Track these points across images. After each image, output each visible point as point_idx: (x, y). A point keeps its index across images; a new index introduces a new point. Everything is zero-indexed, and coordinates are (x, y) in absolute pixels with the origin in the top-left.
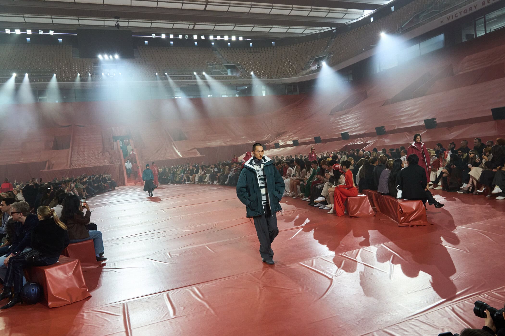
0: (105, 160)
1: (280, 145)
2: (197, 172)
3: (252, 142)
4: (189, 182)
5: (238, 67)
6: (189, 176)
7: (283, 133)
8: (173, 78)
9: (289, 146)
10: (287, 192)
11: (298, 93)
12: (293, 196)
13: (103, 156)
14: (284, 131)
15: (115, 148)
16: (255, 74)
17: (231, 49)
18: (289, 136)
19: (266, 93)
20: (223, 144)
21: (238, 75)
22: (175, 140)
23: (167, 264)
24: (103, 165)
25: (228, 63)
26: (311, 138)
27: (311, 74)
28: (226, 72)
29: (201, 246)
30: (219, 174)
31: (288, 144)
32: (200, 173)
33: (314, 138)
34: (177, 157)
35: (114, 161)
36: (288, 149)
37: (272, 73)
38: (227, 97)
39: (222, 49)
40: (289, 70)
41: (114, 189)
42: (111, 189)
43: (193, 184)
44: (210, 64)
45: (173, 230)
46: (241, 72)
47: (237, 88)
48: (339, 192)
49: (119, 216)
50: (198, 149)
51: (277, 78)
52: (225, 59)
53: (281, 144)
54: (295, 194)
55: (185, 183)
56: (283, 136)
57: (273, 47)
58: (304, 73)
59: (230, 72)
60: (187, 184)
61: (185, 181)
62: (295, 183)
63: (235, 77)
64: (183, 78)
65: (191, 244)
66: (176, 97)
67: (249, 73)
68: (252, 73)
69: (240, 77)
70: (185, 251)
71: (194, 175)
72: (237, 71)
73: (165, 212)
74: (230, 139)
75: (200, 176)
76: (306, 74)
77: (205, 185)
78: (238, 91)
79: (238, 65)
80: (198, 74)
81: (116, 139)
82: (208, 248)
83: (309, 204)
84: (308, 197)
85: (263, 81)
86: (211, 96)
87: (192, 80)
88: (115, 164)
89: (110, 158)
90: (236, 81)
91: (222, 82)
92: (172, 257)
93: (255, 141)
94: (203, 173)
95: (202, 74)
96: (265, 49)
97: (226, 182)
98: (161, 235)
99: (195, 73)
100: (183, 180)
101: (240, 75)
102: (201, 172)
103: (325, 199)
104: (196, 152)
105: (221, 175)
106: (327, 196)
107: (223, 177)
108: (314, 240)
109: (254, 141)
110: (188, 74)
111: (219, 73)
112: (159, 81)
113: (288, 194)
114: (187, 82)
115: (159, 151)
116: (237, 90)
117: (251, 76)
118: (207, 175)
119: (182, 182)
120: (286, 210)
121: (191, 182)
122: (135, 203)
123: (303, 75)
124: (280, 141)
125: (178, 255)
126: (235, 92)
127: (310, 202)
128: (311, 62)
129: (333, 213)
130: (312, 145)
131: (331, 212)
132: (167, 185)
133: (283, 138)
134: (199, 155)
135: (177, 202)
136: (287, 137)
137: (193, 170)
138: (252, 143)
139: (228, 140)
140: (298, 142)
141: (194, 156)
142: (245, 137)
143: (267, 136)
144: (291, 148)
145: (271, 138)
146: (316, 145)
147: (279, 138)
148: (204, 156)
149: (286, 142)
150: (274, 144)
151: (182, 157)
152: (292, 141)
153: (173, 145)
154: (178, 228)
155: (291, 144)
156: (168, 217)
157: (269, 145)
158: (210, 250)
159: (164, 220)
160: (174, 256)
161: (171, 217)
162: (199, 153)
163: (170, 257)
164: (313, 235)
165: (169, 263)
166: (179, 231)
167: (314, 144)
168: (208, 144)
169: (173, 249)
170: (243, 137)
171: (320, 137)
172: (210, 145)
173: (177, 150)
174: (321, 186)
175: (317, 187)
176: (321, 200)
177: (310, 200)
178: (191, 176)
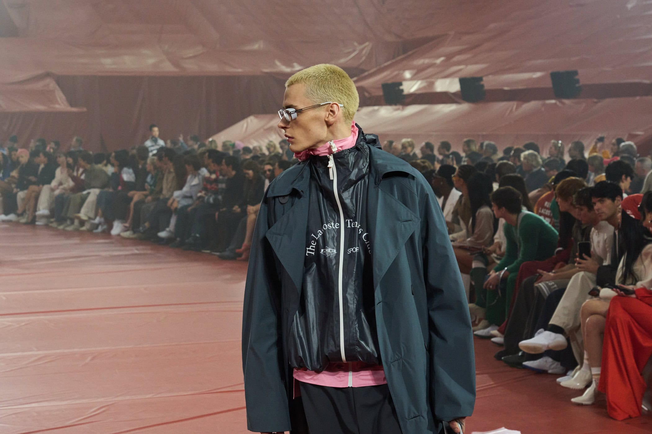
2: (47, 177)
3: (288, 70)
4: (12, 217)
6: (15, 190)
7: (426, 41)
9: (445, 98)
18: (449, 57)
20: (168, 68)
26: (538, 74)
30: (137, 196)
31: (439, 90)
33: (552, 74)
43: (26, 224)
48: (628, 318)
50: (61, 81)
53: (410, 87)
56: (421, 56)
71: (33, 188)
74: (199, 49)
75: (57, 192)
83: (498, 357)
84: (498, 326)
93: (300, 64)
94: (72, 182)
97: (163, 230)
102: (63, 180)
103: (568, 340)
104: (53, 92)
105: (147, 199)
106: (577, 328)
109: (298, 67)
118: (89, 193)
121: (19, 215)
124: (408, 74)
130: (540, 103)
131: (586, 397)
133: (420, 62)
134: (62, 105)
136: (439, 61)
139: (190, 53)
140: (483, 86)
141: (41, 108)
142: (262, 46)
143: (354, 51)
144: (451, 111)
145: (370, 56)
146: (555, 104)
147: (403, 60)
148: (85, 109)
149: (432, 84)
150: (380, 86)
152: (458, 79)
155: (454, 94)
157: (363, 89)
162: (64, 97)
167: (548, 102)
168: (103, 61)
170: (254, 47)
171: (576, 72)
172: (110, 66)
174: (555, 286)
175: (537, 288)
176: (550, 346)
177: (505, 338)
178: (22, 190)
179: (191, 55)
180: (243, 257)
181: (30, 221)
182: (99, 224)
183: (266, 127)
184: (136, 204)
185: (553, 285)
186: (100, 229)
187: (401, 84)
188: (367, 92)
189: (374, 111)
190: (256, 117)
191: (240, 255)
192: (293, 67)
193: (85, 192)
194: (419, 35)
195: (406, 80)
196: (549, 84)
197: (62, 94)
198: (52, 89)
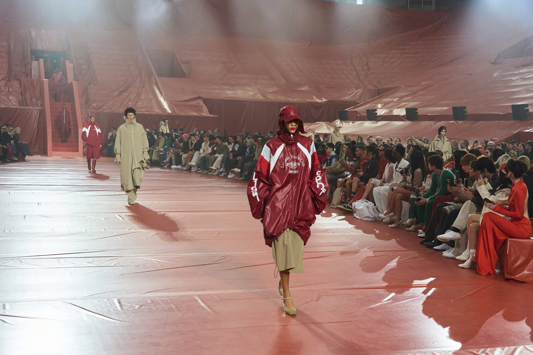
0: (11, 98)
2: (198, 147)
3: (320, 101)
4: (179, 167)
6: (181, 153)
7: (389, 89)
9: (398, 118)
10: (379, 212)
11: (433, 7)
12: (391, 223)
13: (7, 88)
14: (391, 86)
15: (33, 72)
18: (401, 98)
20: (259, 97)
22: (160, 75)
23: (110, 322)
24: (5, 106)
26: (446, 108)
29: (186, 296)
31: (395, 114)
32: (204, 151)
33: (455, 109)
34: (160, 112)
35: (28, 101)
36: (393, 125)
41: (22, 159)
42: (16, 159)
43: (186, 170)
45: (133, 255)
48: (492, 224)
49: (25, 214)
50: (206, 101)
53: (381, 112)
54: (395, 217)
55: (169, 167)
56: (387, 96)
60: (175, 169)
61: (170, 163)
62: (400, 194)
65: (167, 289)
70: (152, 301)
73: (121, 219)
74: (275, 89)
75: (202, 155)
77: (212, 176)
81: (36, 55)
82: (199, 301)
83: (422, 243)
88: (30, 108)
89: (21, 93)
92: (125, 308)
94: (210, 150)
98: (108, 263)
100: (168, 159)
102: (206, 149)
103: (461, 235)
104: (202, 106)
109: (324, 100)
113: (382, 215)
115: (126, 94)
119: (165, 163)
121: (183, 166)
122: (63, 192)
124: (379, 106)
125: (137, 307)
127: (424, 239)
129: (469, 268)
130: (446, 122)
131: (466, 264)
133: (386, 100)
134: (205, 113)
136: (395, 100)
138: (319, 103)
139: (271, 90)
140: (417, 113)
141: (196, 114)
142: (307, 88)
143: (353, 93)
144: (401, 125)
145: (361, 96)
146: (454, 123)
147: (377, 98)
148: (217, 116)
149: (392, 111)
150: (365, 111)
151: (170, 112)
152: (405, 109)
153: (155, 86)
154: (144, 254)
155: (402, 116)
156: (127, 228)
157: (356, 112)
158: (203, 304)
159: (118, 234)
160: (128, 307)
161: (134, 230)
162: (207, 110)
163: (119, 308)
164: (422, 305)
165: (115, 319)
166: (145, 259)
167: (450, 122)
168: (227, 92)
169: (127, 293)
170: (303, 89)
171: (465, 108)
172: (231, 95)
173: (161, 96)
174: (454, 208)
175: (444, 209)
176: (453, 239)
177: (426, 234)
178: (185, 153)
179: (271, 91)
181: (188, 169)
182: (222, 172)
185: (453, 208)
186: (223, 175)
187: (376, 110)
188: (359, 114)
189: (362, 123)
192: (322, 100)
193: (216, 155)
194: (386, 87)
195: (378, 109)
196: (451, 113)
197: (206, 108)
198: (201, 105)
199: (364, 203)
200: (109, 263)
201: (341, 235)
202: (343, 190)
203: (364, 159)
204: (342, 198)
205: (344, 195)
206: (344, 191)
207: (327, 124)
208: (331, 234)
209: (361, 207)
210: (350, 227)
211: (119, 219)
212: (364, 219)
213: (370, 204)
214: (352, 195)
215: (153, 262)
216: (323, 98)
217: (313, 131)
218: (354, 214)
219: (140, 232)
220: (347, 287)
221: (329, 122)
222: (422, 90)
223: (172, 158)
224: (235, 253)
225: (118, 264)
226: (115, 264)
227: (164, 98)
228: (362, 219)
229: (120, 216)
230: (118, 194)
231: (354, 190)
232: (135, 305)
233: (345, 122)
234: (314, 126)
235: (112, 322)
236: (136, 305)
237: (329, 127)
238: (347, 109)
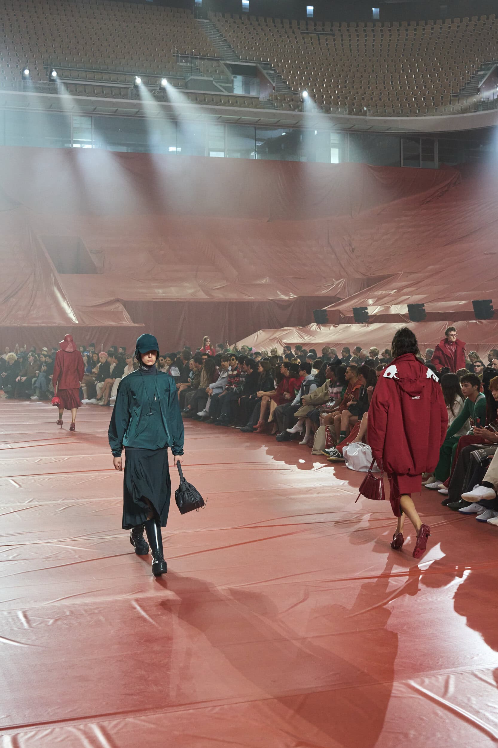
1: (370, 314)
3: (287, 298)
4: (93, 401)
5: (265, 72)
6: (96, 382)
7: (383, 278)
8: (73, 89)
9: (397, 318)
11: (436, 164)
14: (386, 273)
16: (313, 96)
17: (249, 19)
18: (400, 289)
19: (342, 157)
20: (202, 296)
21: (263, 95)
22: (61, 271)
23: (15, 646)
25: (238, 58)
26: (463, 302)
27: (478, 113)
28: (231, 85)
29: (118, 601)
30: (182, 387)
31: (393, 312)
34: (62, 323)
36: (392, 328)
37: (363, 99)
38: (225, 158)
39: (223, 16)
40: (414, 94)
44: (185, 57)
45: (38, 541)
46: (274, 88)
47: (257, 131)
50: (126, 304)
51: (377, 116)
52: (230, 46)
53: (373, 310)
56: (380, 288)
57: (374, 21)
58: (458, 106)
59: (240, 84)
60: (87, 404)
63: (253, 102)
64: (102, 92)
66: (75, 146)
67: (296, 93)
68: (305, 94)
69: (270, 104)
70: (72, 612)
71: (109, 380)
72: (263, 82)
73: (17, 485)
74: (224, 284)
76: (464, 111)
78: (259, 144)
79: (267, 66)
80: (146, 83)
82: (138, 608)
83: (444, 504)
84: (443, 481)
85: (337, 120)
86: (179, 149)
87: (127, 99)
90: (256, 114)
91: (215, 111)
92: (34, 625)
93: (295, 294)
95: (160, 84)
96: (349, 26)
99: (138, 81)
101: (271, 95)
103: (496, 492)
104: (122, 312)
105: (189, 389)
107: (193, 393)
108: (456, 614)
109: (293, 296)
110: (116, 81)
111: (209, 85)
112: (32, 94)
114: (114, 104)
115: (14, 300)
116: (256, 140)
117: (302, 101)
120: (378, 516)
121: (98, 400)
123: (455, 114)
124: (371, 302)
125: (51, 621)
126: (251, 143)
127: (448, 498)
128: (483, 76)
130: (466, 322)
132: (28, 403)
133: (379, 293)
134: (127, 322)
135: (53, 458)
136: (392, 292)
137: (107, 365)
138: (286, 301)
139: (218, 285)
140: (424, 310)
141: (113, 324)
142: (268, 281)
143: (333, 284)
145: (343, 289)
146: (476, 322)
147: (367, 291)
148: (144, 325)
149: (389, 308)
150: (352, 309)
151: (77, 322)
152: (406, 305)
153: (54, 287)
154: (53, 538)
155: (404, 315)
156: (27, 500)
157: (339, 311)
158: (143, 613)
159: (14, 509)
160: (38, 623)
161: (36, 503)
162: (129, 317)
163: (26, 625)
164: (453, 598)
165: (22, 642)
166: (56, 546)
167: (470, 321)
168: (156, 290)
169: (36, 601)
170: (262, 282)
171: (490, 301)
172: (161, 295)
173: (64, 301)
174: (485, 453)
175: (472, 454)
176: (484, 496)
177: (449, 490)
178: (100, 382)
179: (218, 287)
180: (258, 430)
181: (105, 404)
183: (270, 339)
184: (181, 392)
185: (483, 452)
187: (367, 309)
188: (343, 314)
189: (347, 327)
190: (263, 331)
191: (256, 429)
192: (290, 296)
194: (378, 274)
195: (369, 305)
196: (471, 309)
197: (128, 314)
198: (120, 310)
199: (359, 447)
200: (5, 556)
201: (330, 497)
202: (328, 428)
203: (355, 385)
204: (327, 440)
205: (330, 436)
206: (329, 431)
207: (299, 329)
208: (315, 495)
209: (356, 453)
210: (342, 483)
211: (15, 486)
212: (361, 470)
213: (368, 449)
214: (341, 436)
215: (67, 551)
216: (291, 294)
217: (279, 340)
218: (346, 463)
219: (47, 505)
220: (344, 576)
221: (301, 327)
222: (428, 277)
223: (83, 388)
224: (183, 531)
225: (19, 556)
226: (14, 557)
227: (68, 304)
228: (357, 470)
229: (16, 481)
230: (10, 447)
231: (343, 428)
232: (47, 618)
233: (323, 326)
234: (281, 334)
235: (18, 646)
236: (49, 620)
237: (302, 334)
238: (326, 308)
